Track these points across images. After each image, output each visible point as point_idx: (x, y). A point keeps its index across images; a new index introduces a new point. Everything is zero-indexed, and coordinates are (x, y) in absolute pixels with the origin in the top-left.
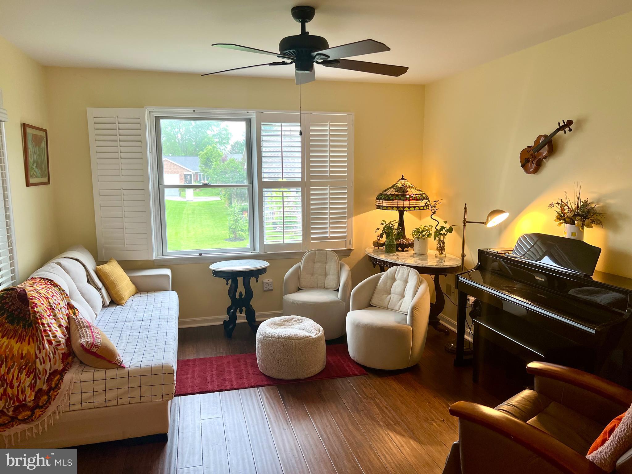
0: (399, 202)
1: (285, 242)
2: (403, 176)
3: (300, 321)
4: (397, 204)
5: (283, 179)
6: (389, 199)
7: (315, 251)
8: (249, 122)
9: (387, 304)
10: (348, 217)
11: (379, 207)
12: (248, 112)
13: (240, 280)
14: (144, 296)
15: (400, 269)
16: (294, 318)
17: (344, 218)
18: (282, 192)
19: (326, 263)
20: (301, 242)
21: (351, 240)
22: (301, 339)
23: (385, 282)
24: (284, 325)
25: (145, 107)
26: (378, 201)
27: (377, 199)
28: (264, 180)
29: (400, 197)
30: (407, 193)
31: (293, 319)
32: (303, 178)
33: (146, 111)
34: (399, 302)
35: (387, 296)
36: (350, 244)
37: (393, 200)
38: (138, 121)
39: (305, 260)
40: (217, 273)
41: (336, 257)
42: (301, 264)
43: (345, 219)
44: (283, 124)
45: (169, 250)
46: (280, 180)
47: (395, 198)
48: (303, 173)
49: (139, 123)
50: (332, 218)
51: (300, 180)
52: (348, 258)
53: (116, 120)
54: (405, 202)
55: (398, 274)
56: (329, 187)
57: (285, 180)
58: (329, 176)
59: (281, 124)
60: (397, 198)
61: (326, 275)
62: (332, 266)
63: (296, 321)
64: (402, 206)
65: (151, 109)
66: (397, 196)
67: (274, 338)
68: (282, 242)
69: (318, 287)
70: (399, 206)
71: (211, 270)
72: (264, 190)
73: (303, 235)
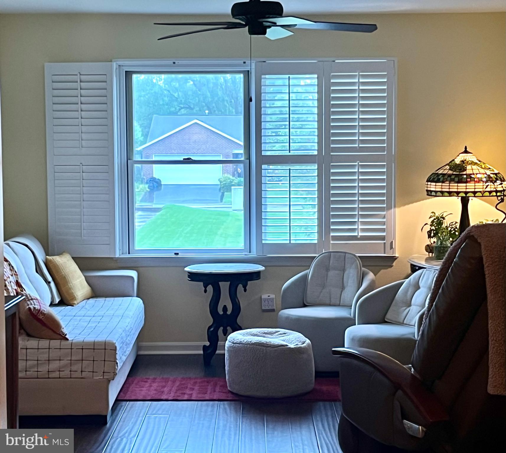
0: (451, 184)
1: (292, 242)
2: (466, 148)
4: (448, 187)
5: (290, 152)
6: (438, 181)
7: (330, 253)
8: (247, 74)
9: (403, 318)
10: (389, 208)
11: (429, 193)
12: (244, 63)
17: (382, 209)
18: (288, 171)
19: (344, 270)
20: (316, 242)
21: (392, 241)
23: (406, 291)
25: (113, 60)
26: (429, 183)
27: (428, 181)
28: (264, 153)
29: (453, 177)
30: (465, 173)
31: (279, 332)
32: (320, 150)
33: (115, 65)
35: (405, 309)
36: (391, 248)
37: (443, 182)
38: (103, 78)
40: (192, 276)
41: (358, 262)
42: (310, 272)
43: (384, 211)
44: (291, 76)
45: (137, 248)
46: (287, 153)
47: (447, 179)
48: (319, 143)
49: (106, 81)
50: (363, 209)
51: (316, 153)
53: (77, 78)
54: (459, 185)
56: (358, 163)
57: (293, 153)
58: (358, 148)
59: (289, 77)
60: (449, 178)
61: (343, 288)
62: (351, 275)
64: (456, 190)
65: (121, 63)
66: (450, 176)
68: (288, 242)
69: (331, 304)
70: (451, 190)
71: (186, 271)
72: (264, 167)
73: (320, 232)
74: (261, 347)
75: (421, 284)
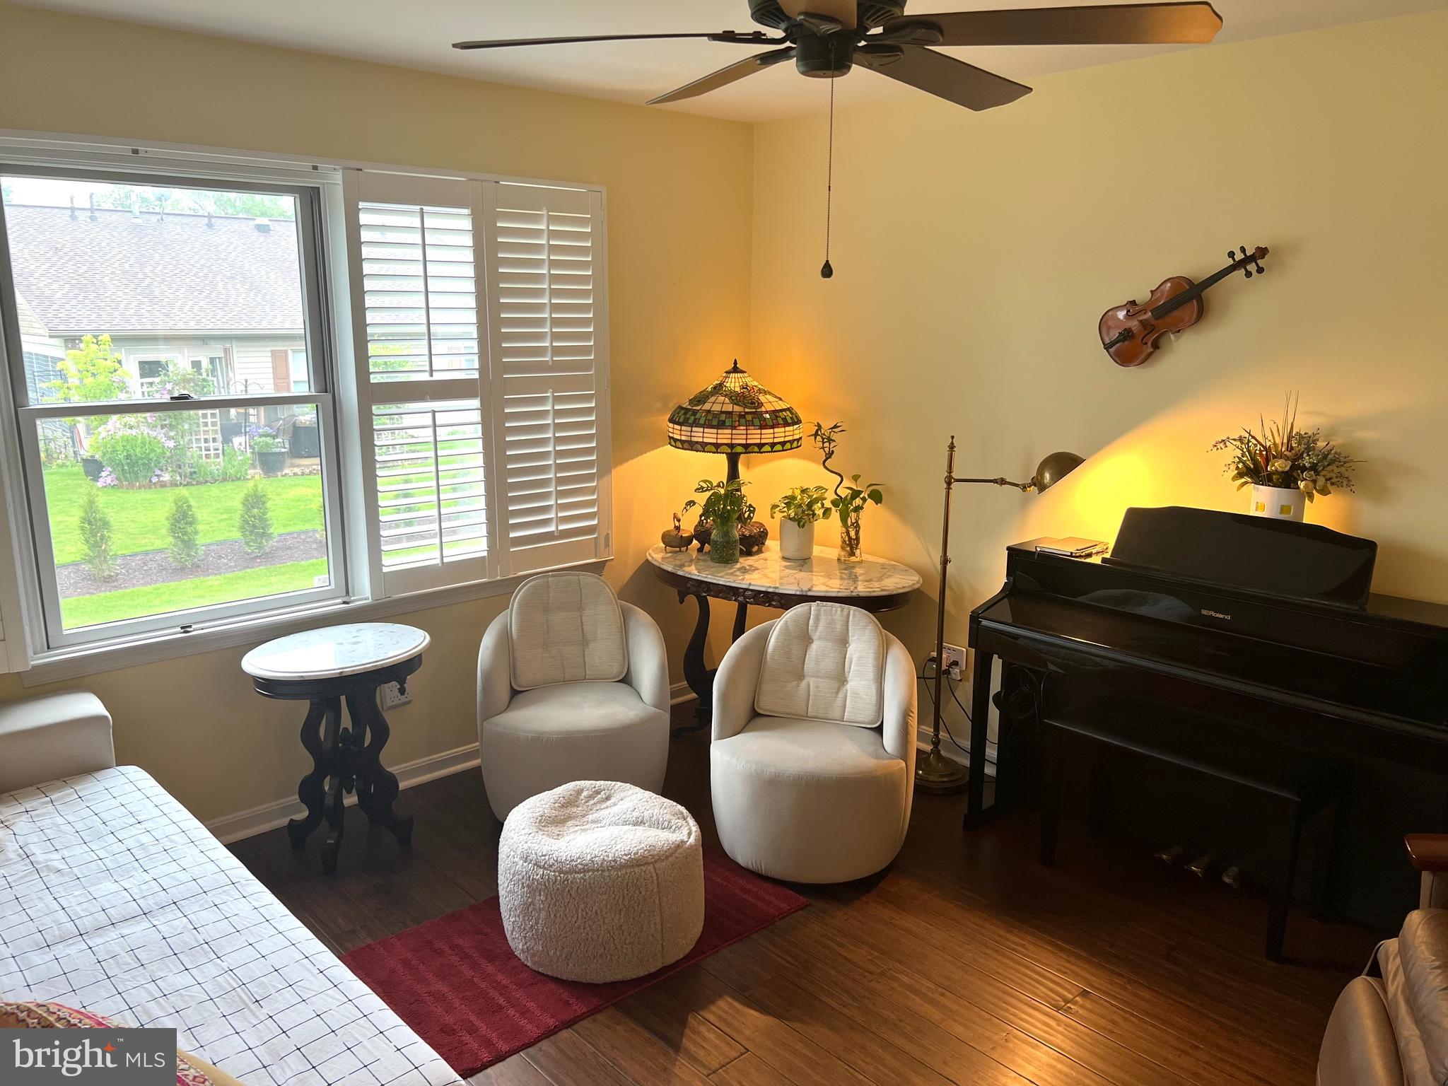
0: (749, 432)
1: (445, 560)
2: (735, 363)
3: (602, 795)
4: (745, 437)
5: (431, 375)
6: (721, 425)
8: (308, 196)
9: (801, 705)
10: (602, 473)
12: (315, 168)
15: (819, 610)
17: (589, 478)
18: (430, 415)
20: (485, 554)
21: (608, 534)
22: (667, 857)
23: (785, 648)
24: (570, 818)
26: (677, 426)
27: (671, 423)
28: (374, 379)
29: (749, 417)
30: (763, 409)
31: (579, 792)
32: (483, 369)
34: (836, 697)
35: (798, 685)
36: (607, 545)
37: (733, 428)
39: (520, 606)
40: (272, 687)
42: (510, 619)
43: (592, 481)
44: (426, 208)
45: (67, 627)
46: (425, 377)
47: (739, 421)
48: (482, 354)
51: (476, 375)
54: (763, 431)
55: (816, 624)
56: (553, 393)
57: (438, 376)
58: (550, 364)
59: (422, 209)
60: (743, 421)
61: (585, 643)
64: (758, 441)
66: (742, 416)
68: (438, 561)
69: (566, 678)
70: (749, 442)
72: (375, 409)
75: (817, 632)
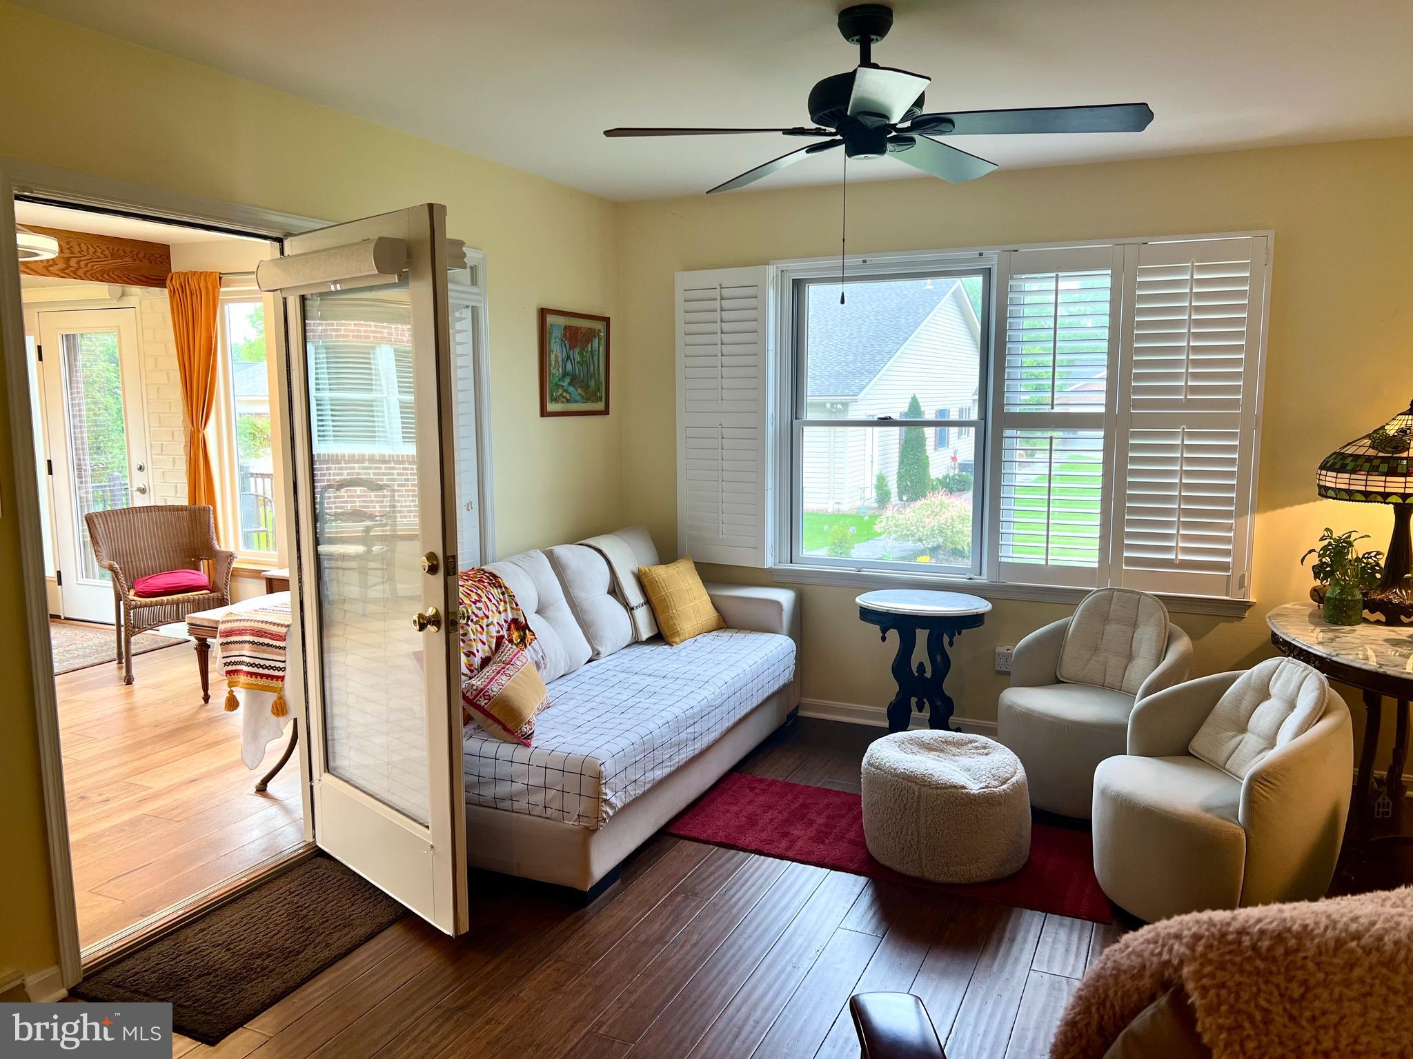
0: (1370, 478)
1: (1050, 563)
4: (1364, 483)
5: (1052, 408)
7: (1111, 592)
8: (987, 273)
9: (1224, 759)
10: (1241, 512)
11: (1324, 492)
12: (982, 254)
13: (922, 635)
14: (725, 636)
15: (1285, 667)
16: (976, 742)
17: (1228, 514)
18: (1048, 440)
19: (1135, 625)
20: (1096, 565)
21: (1244, 574)
22: (937, 788)
23: (1239, 698)
25: (771, 262)
26: (1324, 472)
27: (1322, 468)
28: (1005, 409)
30: (1405, 454)
32: (1109, 404)
33: (772, 271)
34: (1254, 758)
35: (1234, 737)
36: (1241, 585)
38: (752, 291)
39: (1082, 611)
40: (868, 614)
41: (1162, 612)
42: (1074, 620)
43: (1230, 518)
44: (1060, 274)
45: (807, 553)
46: (1047, 409)
48: (1110, 392)
49: (756, 297)
50: (1188, 513)
51: (1102, 410)
52: (1236, 623)
53: (716, 293)
54: (1389, 479)
55: (1276, 682)
56: (1184, 429)
57: (1057, 410)
58: (1185, 401)
59: (1057, 275)
60: (1367, 465)
61: (1130, 657)
62: (1147, 637)
63: (977, 748)
64: (1381, 490)
65: (784, 265)
66: (1370, 459)
67: (880, 769)
68: (1043, 562)
69: (1106, 683)
70: (1370, 489)
71: (856, 604)
72: (1008, 433)
73: (1103, 550)
74: (910, 784)
75: (1275, 689)
